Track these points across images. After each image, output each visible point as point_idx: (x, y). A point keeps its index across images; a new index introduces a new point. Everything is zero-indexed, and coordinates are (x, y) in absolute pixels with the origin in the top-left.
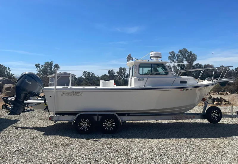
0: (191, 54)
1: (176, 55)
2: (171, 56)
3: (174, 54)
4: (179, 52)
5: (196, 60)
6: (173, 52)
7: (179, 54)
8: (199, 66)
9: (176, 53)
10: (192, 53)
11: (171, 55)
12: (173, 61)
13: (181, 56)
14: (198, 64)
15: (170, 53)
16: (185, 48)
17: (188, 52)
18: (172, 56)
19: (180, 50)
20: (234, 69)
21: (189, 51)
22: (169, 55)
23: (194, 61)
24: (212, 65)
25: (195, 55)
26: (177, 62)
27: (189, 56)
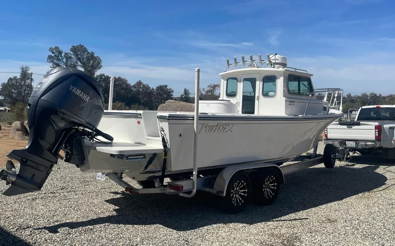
0: (92, 56)
1: (63, 55)
2: (53, 55)
3: (60, 53)
4: (71, 50)
5: (100, 68)
6: (57, 48)
7: (71, 53)
8: (105, 79)
9: (64, 52)
10: (95, 56)
11: (53, 53)
12: (58, 65)
13: (73, 56)
14: (104, 75)
15: (51, 50)
16: (82, 44)
17: (88, 53)
18: (55, 56)
19: (73, 47)
20: (154, 88)
21: (90, 51)
22: (50, 54)
23: (96, 68)
24: (124, 79)
25: (99, 59)
26: (65, 67)
27: (88, 59)
